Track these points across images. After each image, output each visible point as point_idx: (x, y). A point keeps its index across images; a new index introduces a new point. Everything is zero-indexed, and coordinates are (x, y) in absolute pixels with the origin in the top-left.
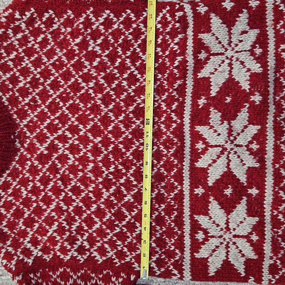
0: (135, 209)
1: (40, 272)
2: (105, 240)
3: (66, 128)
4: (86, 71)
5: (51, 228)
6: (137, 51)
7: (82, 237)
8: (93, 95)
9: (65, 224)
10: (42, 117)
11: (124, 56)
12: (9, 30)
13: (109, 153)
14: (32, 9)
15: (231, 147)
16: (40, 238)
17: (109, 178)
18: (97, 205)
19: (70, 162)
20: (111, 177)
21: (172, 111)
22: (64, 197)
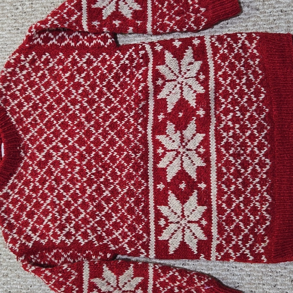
0: (111, 202)
1: (39, 254)
2: (88, 226)
3: (58, 140)
4: (73, 97)
5: (46, 218)
6: (111, 82)
7: (70, 225)
8: (79, 115)
9: (57, 215)
10: (41, 132)
11: (101, 86)
12: (16, 68)
13: (91, 158)
14: (33, 52)
15: (183, 151)
16: (38, 226)
18: (82, 199)
19: (62, 166)
20: (93, 177)
21: (138, 124)
22: (57, 193)
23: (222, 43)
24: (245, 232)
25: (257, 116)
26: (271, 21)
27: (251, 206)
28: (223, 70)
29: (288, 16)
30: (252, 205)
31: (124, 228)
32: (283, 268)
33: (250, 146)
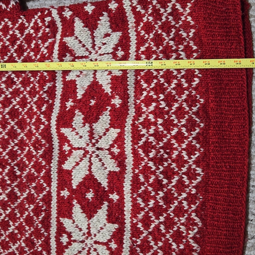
0: (8, 208)
6: (14, 56)
15: (93, 150)
21: (42, 113)
23: (146, 8)
25: (187, 109)
28: (147, 45)
30: (175, 229)
31: (21, 241)
33: (176, 149)
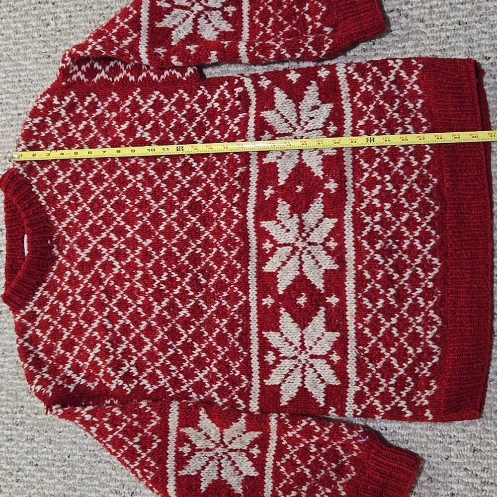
0: (191, 326)
2: (157, 365)
3: (111, 229)
5: (92, 351)
6: (192, 136)
7: (129, 362)
8: (142, 189)
9: (109, 346)
10: (84, 217)
12: (47, 117)
13: (161, 258)
14: (72, 93)
15: (303, 246)
16: (81, 364)
17: (161, 288)
18: (147, 322)
19: (116, 271)
20: (163, 287)
21: (233, 205)
22: (108, 313)
23: (364, 76)
24: (400, 373)
25: (419, 190)
26: (442, 39)
27: (409, 331)
28: (366, 118)
29: (470, 30)
30: (411, 330)
31: (211, 366)
32: (460, 431)
33: (407, 238)
